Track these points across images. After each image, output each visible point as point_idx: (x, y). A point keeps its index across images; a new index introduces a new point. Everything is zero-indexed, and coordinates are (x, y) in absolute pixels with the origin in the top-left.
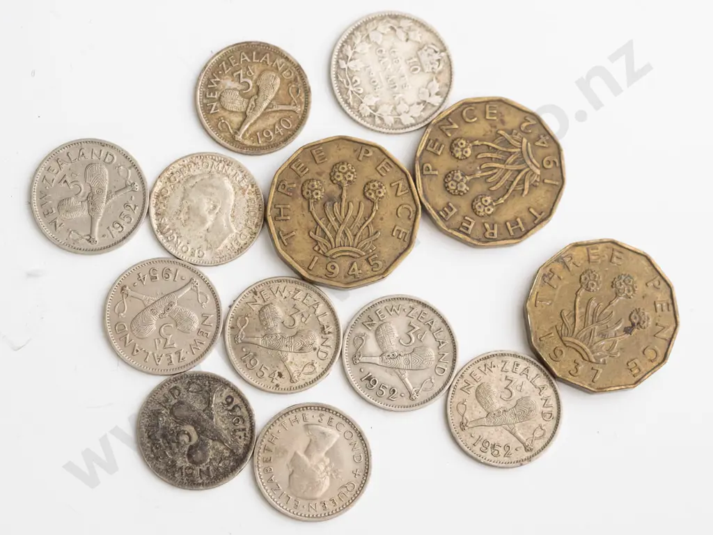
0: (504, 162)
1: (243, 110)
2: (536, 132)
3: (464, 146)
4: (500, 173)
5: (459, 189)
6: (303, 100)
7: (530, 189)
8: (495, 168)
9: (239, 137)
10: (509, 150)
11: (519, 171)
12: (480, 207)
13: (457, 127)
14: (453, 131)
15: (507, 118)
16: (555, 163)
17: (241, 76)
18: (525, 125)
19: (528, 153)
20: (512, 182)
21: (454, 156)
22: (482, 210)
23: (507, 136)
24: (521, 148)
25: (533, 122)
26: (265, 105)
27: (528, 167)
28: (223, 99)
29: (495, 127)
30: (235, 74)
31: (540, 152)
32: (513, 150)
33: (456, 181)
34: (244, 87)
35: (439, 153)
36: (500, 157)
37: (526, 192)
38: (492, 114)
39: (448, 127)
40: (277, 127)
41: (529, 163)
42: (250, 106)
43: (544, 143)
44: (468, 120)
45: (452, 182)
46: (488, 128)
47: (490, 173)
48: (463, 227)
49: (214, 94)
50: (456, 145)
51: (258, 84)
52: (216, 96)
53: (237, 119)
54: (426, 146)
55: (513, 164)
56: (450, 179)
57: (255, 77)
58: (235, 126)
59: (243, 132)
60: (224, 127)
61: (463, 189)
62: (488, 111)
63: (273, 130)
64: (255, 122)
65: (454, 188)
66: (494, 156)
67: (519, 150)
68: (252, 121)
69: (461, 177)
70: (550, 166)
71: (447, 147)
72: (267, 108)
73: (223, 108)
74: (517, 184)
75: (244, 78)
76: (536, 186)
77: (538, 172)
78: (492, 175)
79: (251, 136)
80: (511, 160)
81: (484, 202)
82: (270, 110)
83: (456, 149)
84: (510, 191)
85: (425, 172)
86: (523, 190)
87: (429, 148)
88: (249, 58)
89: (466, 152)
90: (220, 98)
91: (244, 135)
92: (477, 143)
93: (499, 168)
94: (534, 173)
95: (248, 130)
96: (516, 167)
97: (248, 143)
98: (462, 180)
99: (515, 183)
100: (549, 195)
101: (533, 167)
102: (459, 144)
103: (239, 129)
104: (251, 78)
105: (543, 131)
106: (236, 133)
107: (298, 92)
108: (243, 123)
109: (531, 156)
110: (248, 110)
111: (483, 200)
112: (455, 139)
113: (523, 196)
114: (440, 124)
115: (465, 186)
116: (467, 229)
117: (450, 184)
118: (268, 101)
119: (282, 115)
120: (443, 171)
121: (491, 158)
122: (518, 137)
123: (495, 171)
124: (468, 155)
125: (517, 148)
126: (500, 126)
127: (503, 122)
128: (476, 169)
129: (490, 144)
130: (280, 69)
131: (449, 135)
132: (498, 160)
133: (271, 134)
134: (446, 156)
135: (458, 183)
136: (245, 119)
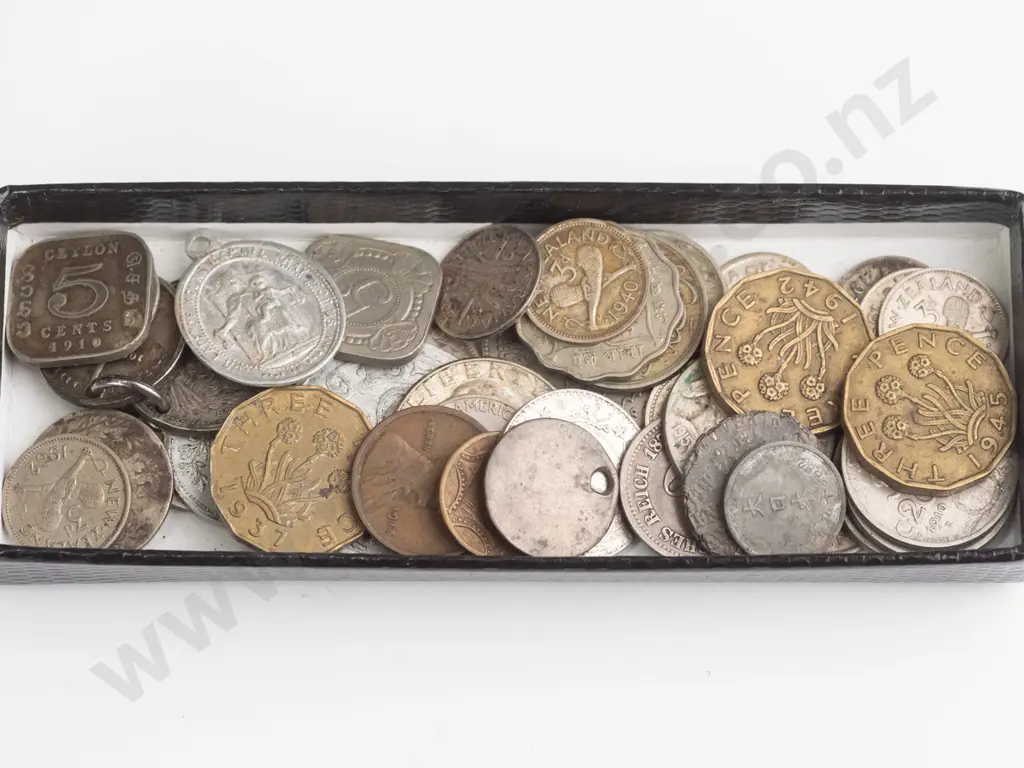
0: (795, 335)
1: (581, 299)
2: (798, 286)
3: (750, 349)
4: (800, 347)
5: (780, 391)
6: (632, 254)
7: (836, 339)
8: (793, 346)
9: (594, 327)
10: (791, 320)
11: (816, 331)
12: (810, 391)
13: (729, 338)
14: (729, 345)
15: (763, 295)
16: (836, 298)
17: (559, 268)
18: (783, 287)
19: (806, 308)
20: (818, 346)
21: (750, 365)
22: (815, 393)
23: (776, 310)
24: (799, 310)
25: (788, 279)
26: (600, 281)
27: (819, 321)
28: (554, 300)
29: (761, 310)
30: (552, 270)
31: (817, 300)
32: (794, 318)
33: (771, 386)
34: (568, 276)
35: (735, 373)
36: (788, 333)
37: (836, 345)
38: (749, 303)
39: (722, 344)
40: (624, 295)
41: (816, 317)
42: (585, 290)
43: (813, 289)
44: (733, 324)
45: (769, 390)
46: (756, 316)
47: (792, 354)
48: (812, 421)
49: (543, 300)
50: (743, 354)
51: (580, 265)
52: (547, 301)
53: (579, 311)
54: (719, 377)
55: (804, 331)
56: (764, 389)
57: (572, 260)
58: (583, 318)
59: (594, 319)
60: (572, 324)
61: (784, 388)
62: (743, 302)
63: (623, 300)
64: (600, 303)
65: (775, 393)
66: (783, 336)
67: (798, 313)
68: (596, 304)
69: (772, 379)
70: (836, 306)
71: (737, 362)
72: (603, 283)
73: (560, 308)
74: (824, 345)
75: (562, 267)
76: (840, 333)
77: (830, 319)
78: (796, 356)
79: (604, 319)
80: (799, 328)
81: (810, 385)
82: (607, 283)
83: (746, 358)
84: (823, 356)
85: (739, 401)
86: (833, 345)
87: (723, 377)
88: (555, 246)
89: (757, 353)
90: (551, 300)
91: (597, 323)
92: (758, 338)
93: (797, 344)
94: (828, 323)
95: (597, 315)
96: (810, 330)
97: (606, 326)
98: (776, 381)
99: (821, 346)
100: (856, 331)
101: (823, 318)
102: (745, 351)
103: (588, 319)
104: (569, 264)
105: (803, 279)
106: (588, 325)
107: (622, 249)
108: (588, 311)
109: (814, 310)
110: (586, 295)
111: (808, 383)
112: (738, 350)
113: (837, 349)
114: (714, 347)
115: (783, 384)
116: (817, 419)
117: (769, 393)
118: (600, 275)
119: (622, 280)
120: (752, 386)
121: (782, 340)
122: (787, 303)
123: (795, 350)
124: (760, 355)
125: (795, 313)
126: (764, 306)
127: (763, 300)
128: (778, 361)
129: (770, 329)
130: (592, 239)
131: (729, 350)
132: (790, 338)
133: (623, 305)
134: (743, 370)
135: (774, 386)
136: (588, 307)
